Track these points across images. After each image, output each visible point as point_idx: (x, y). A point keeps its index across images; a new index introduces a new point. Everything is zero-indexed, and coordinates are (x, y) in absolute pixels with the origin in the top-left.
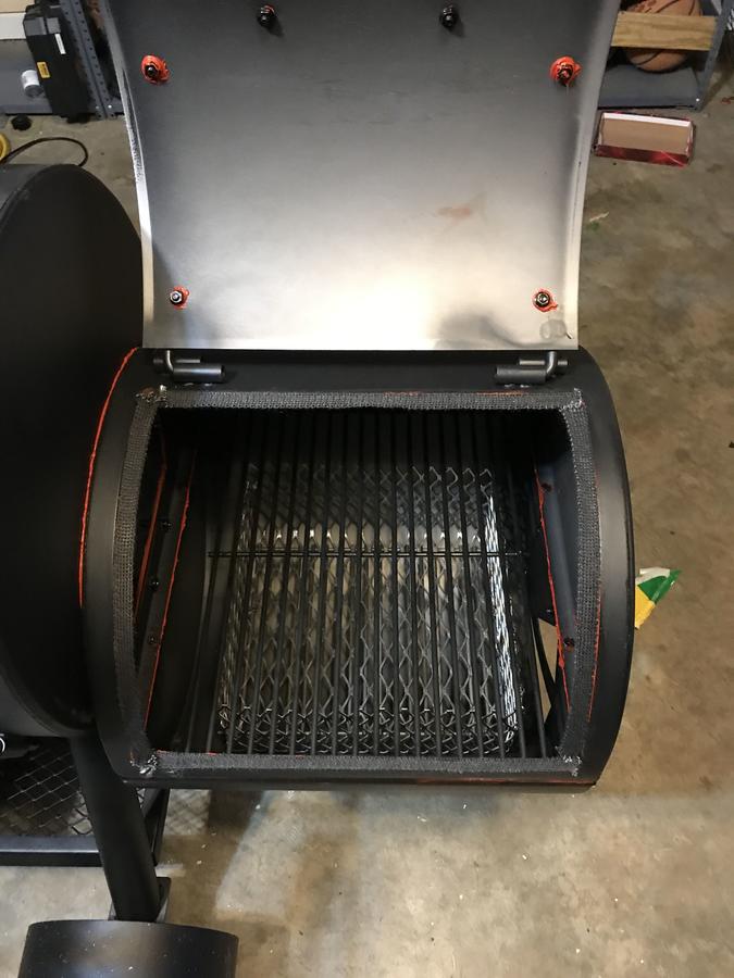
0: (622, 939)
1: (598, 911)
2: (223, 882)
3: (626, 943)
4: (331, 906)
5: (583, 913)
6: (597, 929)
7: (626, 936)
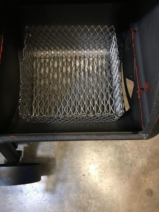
0: (141, 158)
1: (135, 152)
2: (38, 148)
3: (142, 159)
4: (66, 153)
5: (131, 152)
6: (135, 156)
7: (142, 157)
